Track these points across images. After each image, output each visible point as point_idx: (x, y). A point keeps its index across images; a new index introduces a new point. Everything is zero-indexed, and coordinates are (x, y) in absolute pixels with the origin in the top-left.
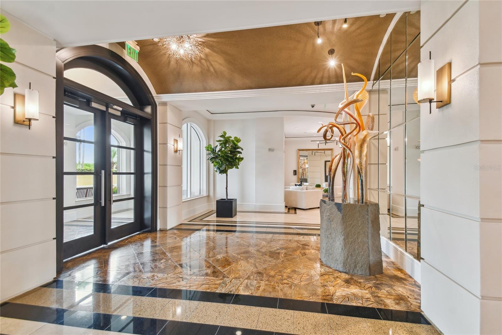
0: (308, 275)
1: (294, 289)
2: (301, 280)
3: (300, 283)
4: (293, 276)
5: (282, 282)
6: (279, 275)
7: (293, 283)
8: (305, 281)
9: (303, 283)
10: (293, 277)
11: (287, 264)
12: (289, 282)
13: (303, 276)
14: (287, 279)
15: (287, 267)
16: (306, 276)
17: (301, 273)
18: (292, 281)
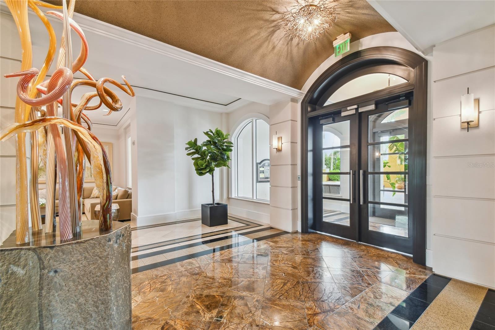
0: (144, 293)
1: (153, 275)
2: (149, 285)
3: (150, 281)
4: (160, 285)
5: (167, 276)
6: (175, 280)
7: (156, 279)
8: (146, 285)
9: (146, 283)
10: (160, 283)
11: (179, 296)
12: (160, 278)
13: (149, 289)
14: (164, 280)
15: (174, 291)
16: (146, 290)
17: (153, 291)
18: (158, 280)
